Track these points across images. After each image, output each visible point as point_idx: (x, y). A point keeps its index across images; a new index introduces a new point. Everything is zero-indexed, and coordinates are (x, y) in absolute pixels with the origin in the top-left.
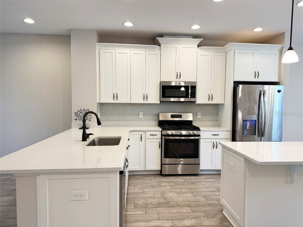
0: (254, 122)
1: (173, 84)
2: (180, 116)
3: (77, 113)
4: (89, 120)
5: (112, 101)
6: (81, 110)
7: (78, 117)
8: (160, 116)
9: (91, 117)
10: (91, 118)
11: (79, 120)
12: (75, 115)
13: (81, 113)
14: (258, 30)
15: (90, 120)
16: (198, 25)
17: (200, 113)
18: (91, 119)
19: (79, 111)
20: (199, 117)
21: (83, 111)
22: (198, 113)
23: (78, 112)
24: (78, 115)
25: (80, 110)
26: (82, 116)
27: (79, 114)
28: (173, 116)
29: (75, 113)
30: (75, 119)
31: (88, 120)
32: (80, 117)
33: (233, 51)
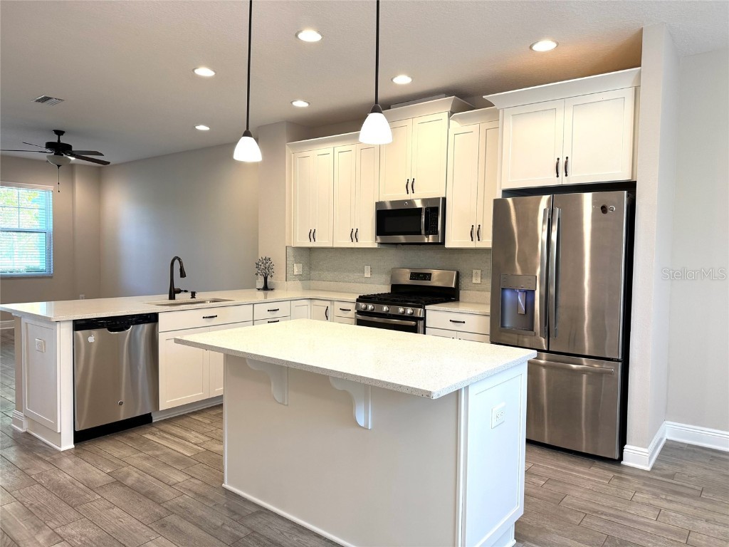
2: (428, 277)
3: (258, 264)
7: (259, 270)
10: (273, 272)
11: (260, 275)
12: (257, 267)
13: (262, 263)
15: (271, 276)
17: (479, 272)
20: (476, 280)
21: (265, 260)
22: (474, 271)
24: (260, 266)
25: (261, 259)
28: (414, 276)
30: (256, 274)
32: (262, 270)
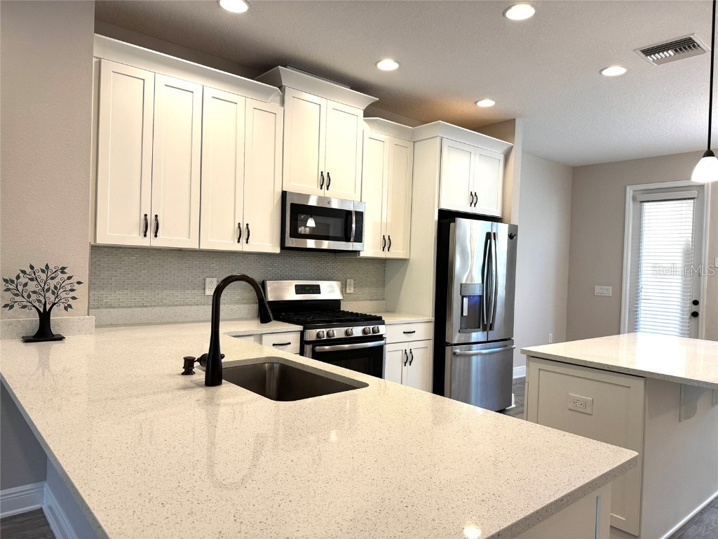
0: (477, 299)
1: (313, 202)
2: (316, 289)
3: (12, 281)
4: (66, 308)
5: (137, 240)
6: (32, 267)
7: (16, 295)
8: (269, 289)
9: (72, 294)
10: (74, 298)
11: (24, 307)
12: (8, 290)
13: (32, 280)
14: (486, 103)
15: (68, 307)
16: (396, 61)
17: (352, 281)
18: (71, 302)
19: (24, 272)
20: (350, 290)
21: (43, 271)
22: (348, 281)
23: (18, 277)
24: (20, 288)
25: (28, 270)
26: (34, 292)
27: (25, 285)
28: (300, 289)
29: (6, 281)
30: (6, 306)
31: (62, 306)
32: (29, 296)
33: (438, 140)
